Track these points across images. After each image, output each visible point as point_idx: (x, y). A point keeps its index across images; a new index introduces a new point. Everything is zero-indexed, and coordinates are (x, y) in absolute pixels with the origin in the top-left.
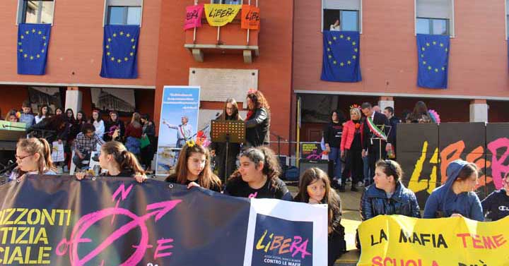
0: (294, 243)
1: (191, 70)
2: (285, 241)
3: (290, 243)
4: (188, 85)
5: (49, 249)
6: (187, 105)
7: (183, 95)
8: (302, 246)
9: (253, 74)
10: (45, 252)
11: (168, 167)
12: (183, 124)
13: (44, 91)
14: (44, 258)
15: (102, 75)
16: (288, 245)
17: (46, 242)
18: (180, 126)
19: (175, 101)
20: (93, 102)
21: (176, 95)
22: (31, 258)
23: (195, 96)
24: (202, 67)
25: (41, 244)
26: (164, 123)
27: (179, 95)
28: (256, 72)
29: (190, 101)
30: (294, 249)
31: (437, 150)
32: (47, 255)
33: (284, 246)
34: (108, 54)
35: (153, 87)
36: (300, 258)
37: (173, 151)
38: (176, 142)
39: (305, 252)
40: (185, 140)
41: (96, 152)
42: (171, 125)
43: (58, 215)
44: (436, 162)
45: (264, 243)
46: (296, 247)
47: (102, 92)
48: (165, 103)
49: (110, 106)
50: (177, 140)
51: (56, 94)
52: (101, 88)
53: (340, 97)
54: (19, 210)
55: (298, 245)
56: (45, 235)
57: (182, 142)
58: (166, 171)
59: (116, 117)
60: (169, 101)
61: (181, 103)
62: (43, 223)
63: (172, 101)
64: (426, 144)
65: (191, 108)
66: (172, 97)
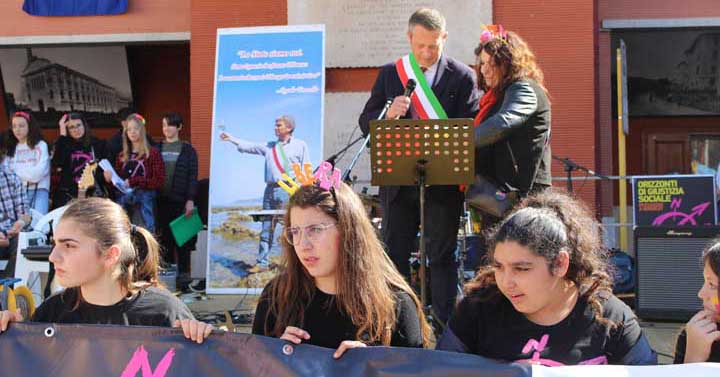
4: (284, 22)
6: (288, 83)
7: (274, 53)
11: (243, 268)
12: (281, 139)
15: (31, 8)
18: (272, 145)
19: (253, 72)
20: (8, 89)
21: (255, 54)
23: (312, 55)
26: (224, 137)
27: (265, 54)
29: (301, 70)
35: (188, 38)
37: (257, 218)
38: (261, 194)
41: (32, 235)
42: (245, 144)
47: (32, 59)
48: (222, 78)
49: (58, 99)
50: (265, 185)
52: (29, 47)
58: (237, 279)
60: (238, 73)
61: (269, 77)
63: (245, 72)
65: (301, 89)
66: (246, 61)
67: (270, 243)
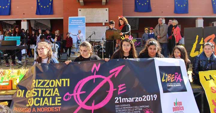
0: (176, 76)
1: (79, 9)
2: (172, 76)
3: (174, 76)
4: (77, 16)
5: (60, 98)
6: (80, 25)
7: (78, 21)
8: (179, 77)
9: (106, 10)
10: (58, 99)
12: (79, 33)
13: (8, 22)
14: (58, 103)
15: (37, 14)
16: (174, 77)
17: (59, 95)
18: (78, 34)
19: (74, 23)
21: (75, 21)
22: (52, 103)
23: (84, 21)
24: (84, 8)
25: (56, 95)
27: (76, 21)
28: (108, 9)
29: (82, 23)
30: (176, 79)
31: (202, 39)
32: (59, 101)
33: (172, 78)
34: (39, 4)
35: (62, 18)
36: (180, 82)
38: (76, 42)
39: (180, 80)
40: (80, 40)
42: (73, 34)
43: (63, 81)
44: (203, 44)
45: (165, 78)
46: (177, 78)
47: (35, 22)
48: (70, 24)
51: (14, 24)
52: (35, 20)
53: (140, 19)
54: (45, 80)
55: (177, 77)
56: (58, 91)
57: (79, 41)
58: (73, 54)
59: (49, 32)
60: (72, 24)
61: (77, 24)
62: (56, 86)
63: (73, 23)
64: (197, 36)
65: (82, 26)
66: (73, 22)
67: (78, 49)
